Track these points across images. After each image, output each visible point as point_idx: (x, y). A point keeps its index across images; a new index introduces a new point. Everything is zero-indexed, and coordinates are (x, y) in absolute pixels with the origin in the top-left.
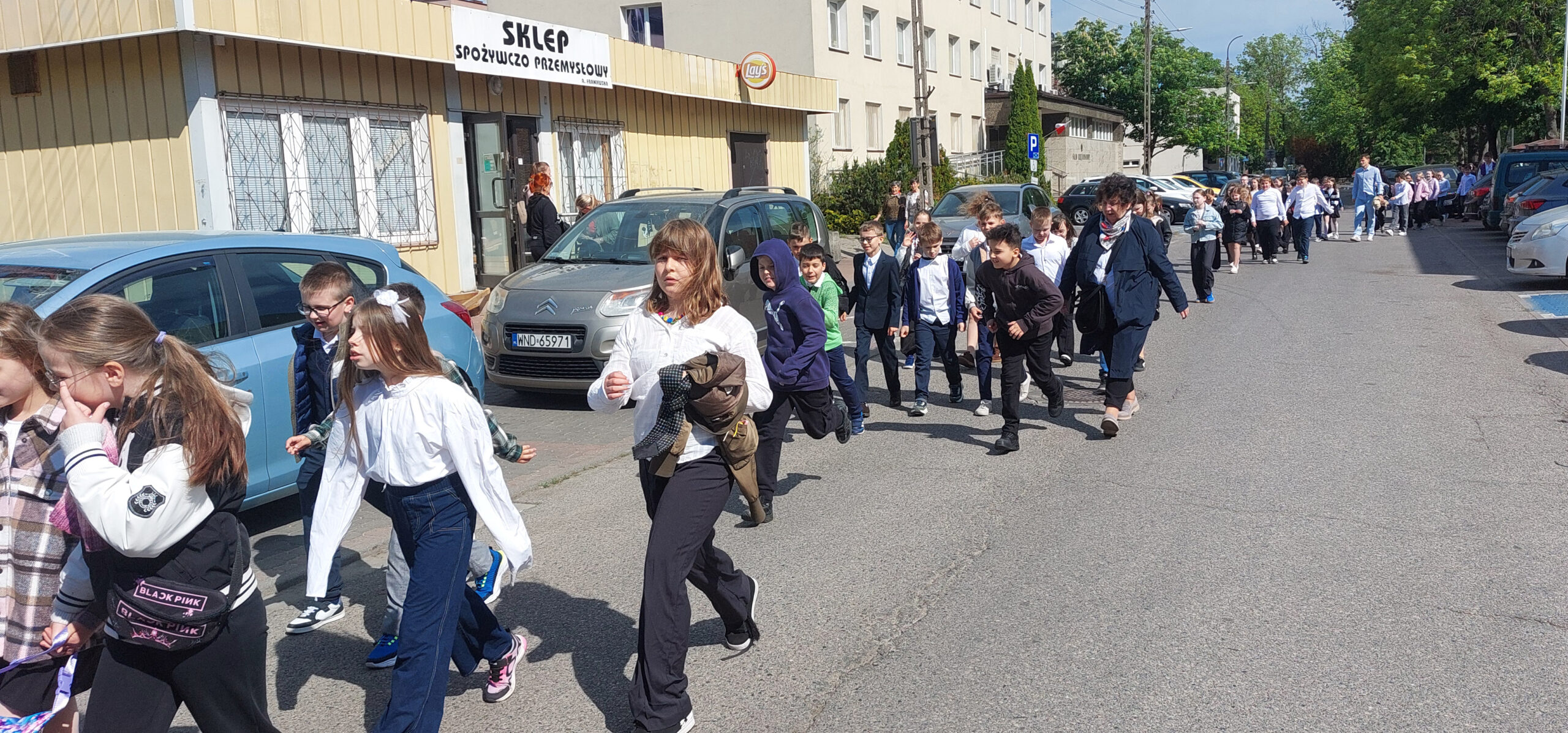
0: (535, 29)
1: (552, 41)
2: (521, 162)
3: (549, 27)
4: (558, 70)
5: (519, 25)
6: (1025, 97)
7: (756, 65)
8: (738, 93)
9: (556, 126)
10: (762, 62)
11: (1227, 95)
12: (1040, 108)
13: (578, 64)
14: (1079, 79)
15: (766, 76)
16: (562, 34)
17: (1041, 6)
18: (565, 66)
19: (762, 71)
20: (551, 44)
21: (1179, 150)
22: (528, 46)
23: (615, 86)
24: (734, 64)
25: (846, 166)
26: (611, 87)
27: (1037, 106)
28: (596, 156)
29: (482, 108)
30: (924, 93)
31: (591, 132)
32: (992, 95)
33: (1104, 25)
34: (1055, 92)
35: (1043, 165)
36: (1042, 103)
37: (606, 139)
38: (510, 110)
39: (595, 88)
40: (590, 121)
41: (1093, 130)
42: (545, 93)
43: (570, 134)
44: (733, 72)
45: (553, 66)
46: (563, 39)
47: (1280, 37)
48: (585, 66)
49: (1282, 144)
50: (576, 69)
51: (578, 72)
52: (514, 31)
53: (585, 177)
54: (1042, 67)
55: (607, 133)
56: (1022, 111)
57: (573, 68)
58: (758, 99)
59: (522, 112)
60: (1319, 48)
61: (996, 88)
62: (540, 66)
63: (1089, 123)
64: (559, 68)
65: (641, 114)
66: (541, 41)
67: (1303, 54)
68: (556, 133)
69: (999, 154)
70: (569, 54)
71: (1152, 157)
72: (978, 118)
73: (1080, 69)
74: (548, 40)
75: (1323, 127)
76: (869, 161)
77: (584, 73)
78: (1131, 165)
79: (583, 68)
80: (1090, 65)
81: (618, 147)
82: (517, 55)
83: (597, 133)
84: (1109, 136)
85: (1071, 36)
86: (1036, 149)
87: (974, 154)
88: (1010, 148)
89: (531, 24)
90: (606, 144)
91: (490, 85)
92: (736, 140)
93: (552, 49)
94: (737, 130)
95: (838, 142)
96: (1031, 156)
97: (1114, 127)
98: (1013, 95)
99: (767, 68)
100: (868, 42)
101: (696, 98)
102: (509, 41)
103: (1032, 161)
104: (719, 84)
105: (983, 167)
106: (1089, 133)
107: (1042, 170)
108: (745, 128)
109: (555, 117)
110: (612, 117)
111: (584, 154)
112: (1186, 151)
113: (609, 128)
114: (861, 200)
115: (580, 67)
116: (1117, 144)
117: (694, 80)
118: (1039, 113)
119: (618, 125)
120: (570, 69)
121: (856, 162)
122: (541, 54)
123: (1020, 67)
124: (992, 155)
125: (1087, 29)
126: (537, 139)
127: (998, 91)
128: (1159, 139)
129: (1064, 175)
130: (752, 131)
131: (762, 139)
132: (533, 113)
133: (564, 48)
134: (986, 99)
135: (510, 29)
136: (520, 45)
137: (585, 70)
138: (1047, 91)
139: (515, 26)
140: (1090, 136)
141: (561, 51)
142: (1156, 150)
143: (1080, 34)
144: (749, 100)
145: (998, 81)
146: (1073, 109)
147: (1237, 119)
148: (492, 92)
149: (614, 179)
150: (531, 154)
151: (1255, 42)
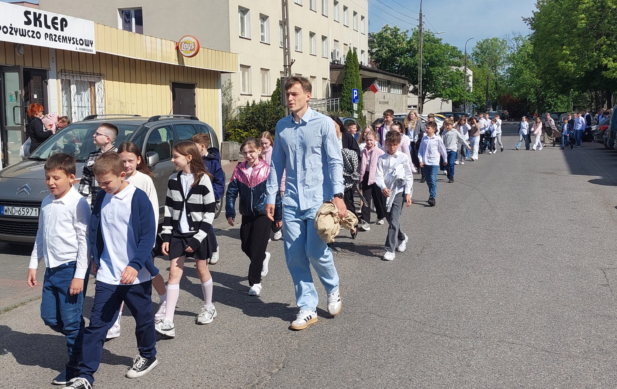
0: (45, 16)
1: (57, 24)
2: (35, 96)
3: (55, 15)
4: (60, 41)
5: (35, 14)
6: (352, 68)
7: (188, 43)
8: (177, 59)
9: (60, 75)
10: (191, 41)
11: (465, 71)
12: (361, 75)
13: (73, 38)
14: (384, 59)
15: (194, 50)
16: (63, 20)
17: (363, 18)
18: (65, 39)
19: (191, 47)
20: (56, 26)
21: (438, 100)
22: (41, 26)
23: (97, 52)
24: (174, 42)
25: (248, 104)
26: (95, 53)
27: (359, 73)
28: (86, 95)
29: (10, 63)
30: (289, 63)
31: (83, 80)
32: (334, 66)
33: (398, 30)
34: (370, 66)
35: (362, 107)
36: (362, 72)
37: (92, 84)
38: (29, 65)
39: (86, 53)
40: (83, 73)
41: (391, 88)
42: (53, 55)
43: (69, 81)
44: (174, 46)
45: (57, 39)
46: (64, 23)
47: (496, 40)
48: (78, 40)
49: (495, 98)
50: (72, 41)
51: (74, 43)
52: (31, 17)
53: (78, 107)
54: (362, 52)
55: (93, 81)
56: (351, 76)
57: (70, 41)
58: (189, 63)
59: (37, 66)
60: (516, 46)
61: (336, 62)
62: (48, 39)
63: (388, 84)
64: (61, 40)
65: (116, 70)
66: (49, 23)
67: (507, 49)
68: (60, 80)
69: (337, 100)
70: (67, 32)
71: (424, 103)
72: (326, 79)
73: (386, 53)
74: (54, 23)
75: (518, 89)
76: (261, 102)
77: (77, 44)
78: (412, 108)
79: (77, 41)
80: (391, 51)
81: (100, 89)
82: (33, 32)
83: (86, 80)
84: (400, 91)
85: (380, 35)
86: (357, 98)
87: (323, 99)
88: (344, 96)
89: (43, 13)
90: (93, 88)
91: (16, 49)
92: (175, 87)
93: (57, 29)
94: (177, 81)
95: (244, 90)
96: (354, 102)
97: (403, 86)
98: (346, 67)
99: (194, 45)
100: (262, 34)
101: (151, 62)
102: (28, 23)
103: (354, 104)
104: (165, 53)
105: (328, 107)
106: (388, 89)
107: (361, 109)
108: (181, 80)
109: (59, 70)
110: (97, 71)
111: (78, 93)
112: (442, 100)
113: (94, 77)
114: (256, 124)
115: (75, 40)
116: (404, 96)
117: (149, 51)
118: (360, 77)
119: (100, 76)
120: (68, 42)
121: (254, 102)
122: (49, 31)
123: (350, 51)
124: (333, 101)
125: (389, 32)
126: (47, 83)
127: (338, 64)
128: (428, 93)
129: (374, 112)
130: (186, 82)
131: (192, 87)
132: (44, 67)
133: (64, 28)
134: (330, 69)
135: (29, 16)
136: (35, 25)
137: (78, 42)
138: (365, 66)
139: (32, 14)
140: (389, 91)
141: (62, 30)
142: (426, 100)
143: (385, 35)
144: (183, 63)
145: (337, 59)
146: (380, 76)
147: (471, 84)
148: (17, 53)
149: (97, 108)
150: (42, 92)
151: (482, 42)
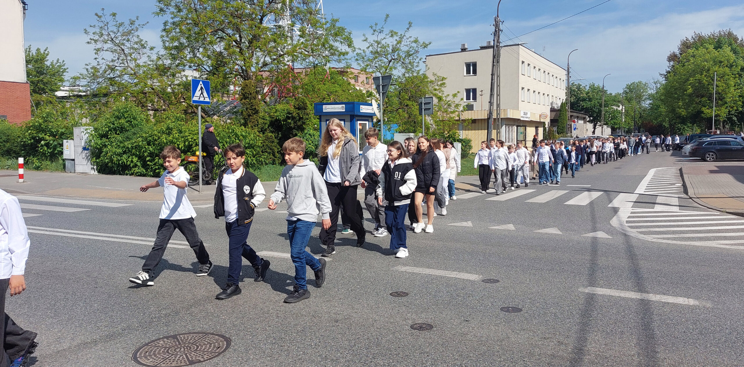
6: (563, 111)
11: (622, 110)
17: (563, 81)
21: (604, 127)
27: (567, 114)
33: (581, 85)
47: (640, 82)
49: (640, 124)
56: (563, 115)
60: (655, 87)
61: (554, 108)
63: (579, 118)
67: (649, 90)
69: (556, 128)
84: (582, 122)
88: (559, 126)
94: (536, 126)
97: (584, 119)
98: (560, 110)
101: (534, 121)
104: (537, 118)
116: (585, 124)
123: (563, 102)
125: (575, 87)
128: (600, 123)
134: (550, 111)
140: (579, 122)
146: (574, 114)
151: (630, 84)
